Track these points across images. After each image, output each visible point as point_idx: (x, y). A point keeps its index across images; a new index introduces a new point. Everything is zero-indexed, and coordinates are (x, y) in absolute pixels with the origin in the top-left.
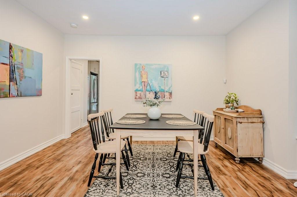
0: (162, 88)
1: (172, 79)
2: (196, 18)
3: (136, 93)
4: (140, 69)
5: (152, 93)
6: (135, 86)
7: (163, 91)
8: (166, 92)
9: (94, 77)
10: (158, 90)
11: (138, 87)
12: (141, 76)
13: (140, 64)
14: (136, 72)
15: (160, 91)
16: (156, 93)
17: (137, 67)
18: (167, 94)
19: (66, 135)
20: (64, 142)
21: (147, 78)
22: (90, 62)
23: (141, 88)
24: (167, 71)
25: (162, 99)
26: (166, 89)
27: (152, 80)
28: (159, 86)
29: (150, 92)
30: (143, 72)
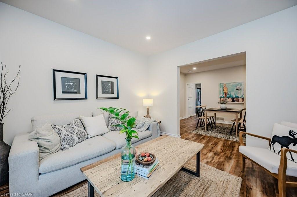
0: (237, 95)
1: (244, 90)
3: (220, 98)
4: (223, 86)
5: (230, 99)
6: (220, 95)
7: (237, 97)
8: (240, 98)
9: (199, 90)
10: (234, 97)
11: (222, 95)
12: (224, 90)
13: (223, 84)
14: (220, 88)
15: (236, 97)
16: (233, 98)
17: (221, 85)
18: (240, 99)
19: (187, 117)
20: (186, 119)
21: (227, 91)
22: (196, 85)
23: (223, 96)
24: (240, 86)
25: (237, 102)
26: (240, 96)
27: (230, 91)
28: (235, 95)
29: (229, 98)
30: (224, 88)
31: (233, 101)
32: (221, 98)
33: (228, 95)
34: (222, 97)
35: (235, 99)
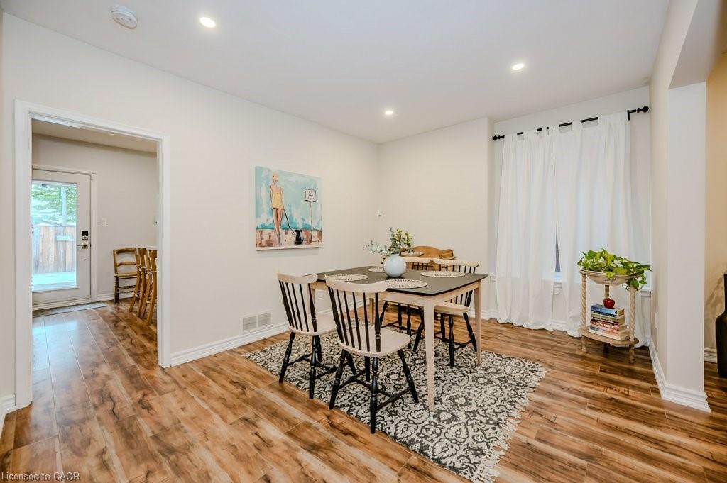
0: (308, 222)
1: (321, 205)
2: (389, 113)
3: (261, 232)
5: (290, 232)
6: (258, 217)
7: (308, 228)
8: (314, 229)
10: (301, 227)
11: (267, 219)
12: (271, 197)
13: (269, 170)
14: (259, 186)
15: (304, 228)
16: (298, 232)
17: (262, 175)
18: (315, 235)
21: (282, 201)
23: (270, 221)
24: (314, 189)
25: (308, 243)
26: (313, 225)
27: (290, 206)
28: (303, 219)
29: (287, 229)
30: (274, 188)
31: (298, 240)
32: (264, 231)
34: (267, 224)
35: (302, 235)
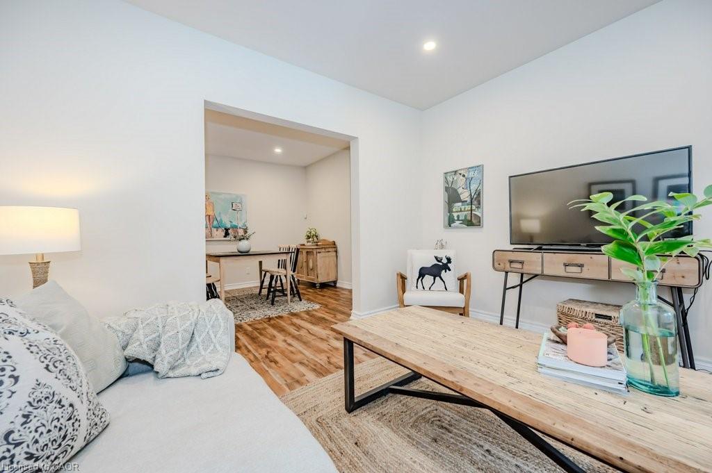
0: (235, 223)
1: (247, 212)
5: (220, 230)
7: (235, 227)
8: (240, 228)
10: (229, 226)
16: (227, 230)
18: (241, 232)
21: (214, 211)
24: (240, 203)
26: (240, 226)
27: (220, 214)
28: (231, 222)
29: (217, 228)
30: (207, 203)
31: (227, 234)
33: (215, 223)
35: (230, 231)
